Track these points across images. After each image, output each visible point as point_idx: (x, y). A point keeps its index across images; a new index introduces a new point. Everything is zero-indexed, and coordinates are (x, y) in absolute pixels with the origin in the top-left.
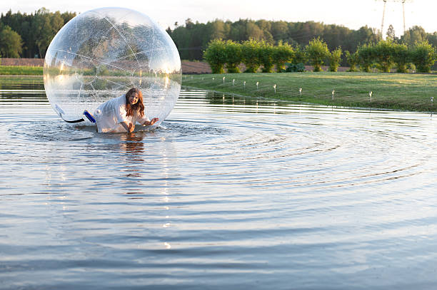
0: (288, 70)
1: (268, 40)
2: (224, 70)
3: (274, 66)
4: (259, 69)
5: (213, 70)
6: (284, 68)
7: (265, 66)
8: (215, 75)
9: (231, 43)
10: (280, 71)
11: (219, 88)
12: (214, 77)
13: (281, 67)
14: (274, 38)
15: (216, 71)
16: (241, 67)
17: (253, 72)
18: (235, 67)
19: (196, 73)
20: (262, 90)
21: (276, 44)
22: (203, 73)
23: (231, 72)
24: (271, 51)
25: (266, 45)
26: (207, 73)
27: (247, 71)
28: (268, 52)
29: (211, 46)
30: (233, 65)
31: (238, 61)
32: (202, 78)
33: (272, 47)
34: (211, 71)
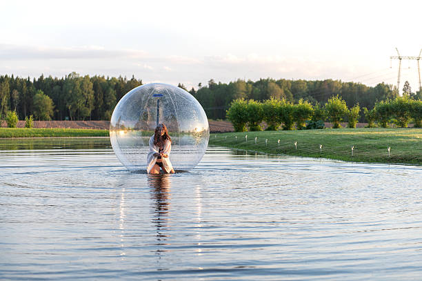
0: (308, 128)
1: (288, 99)
2: (246, 128)
3: (295, 124)
4: (280, 127)
5: (236, 128)
6: (304, 126)
7: (286, 123)
8: (238, 133)
9: (252, 102)
10: (301, 128)
11: (242, 146)
12: (236, 136)
13: (301, 124)
14: (294, 97)
15: (239, 129)
16: (263, 125)
17: (274, 130)
18: (257, 125)
19: (220, 132)
20: (283, 147)
21: (296, 103)
22: (226, 132)
23: (253, 130)
24: (291, 109)
25: (287, 103)
26: (230, 132)
27: (269, 129)
28: (288, 110)
29: (233, 105)
30: (255, 123)
31: (260, 120)
32: (225, 136)
33: (292, 105)
34: (234, 130)
